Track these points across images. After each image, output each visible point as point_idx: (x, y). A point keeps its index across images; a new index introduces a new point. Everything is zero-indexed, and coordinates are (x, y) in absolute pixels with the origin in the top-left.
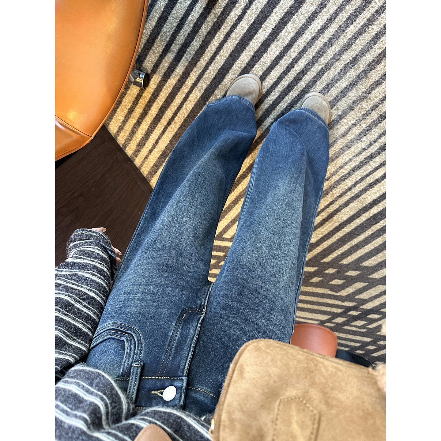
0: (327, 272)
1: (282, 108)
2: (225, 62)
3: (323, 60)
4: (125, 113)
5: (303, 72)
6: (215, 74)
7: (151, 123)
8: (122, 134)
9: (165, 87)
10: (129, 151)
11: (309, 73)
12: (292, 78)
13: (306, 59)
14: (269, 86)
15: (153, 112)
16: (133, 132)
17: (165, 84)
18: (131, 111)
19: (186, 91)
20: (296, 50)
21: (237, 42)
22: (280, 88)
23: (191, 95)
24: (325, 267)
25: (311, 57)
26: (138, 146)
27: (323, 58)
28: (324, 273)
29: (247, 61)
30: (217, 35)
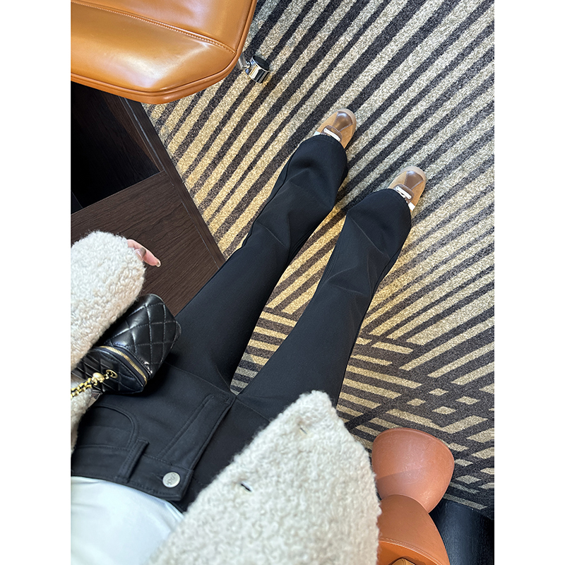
1: (392, 162)
4: (199, 149)
8: (192, 176)
10: (198, 200)
11: (430, 119)
12: (406, 125)
13: (427, 102)
14: (378, 131)
15: (233, 152)
16: (206, 175)
17: (251, 117)
18: (206, 148)
19: (275, 128)
20: (416, 89)
21: (344, 73)
22: (391, 136)
23: (280, 134)
26: (209, 194)
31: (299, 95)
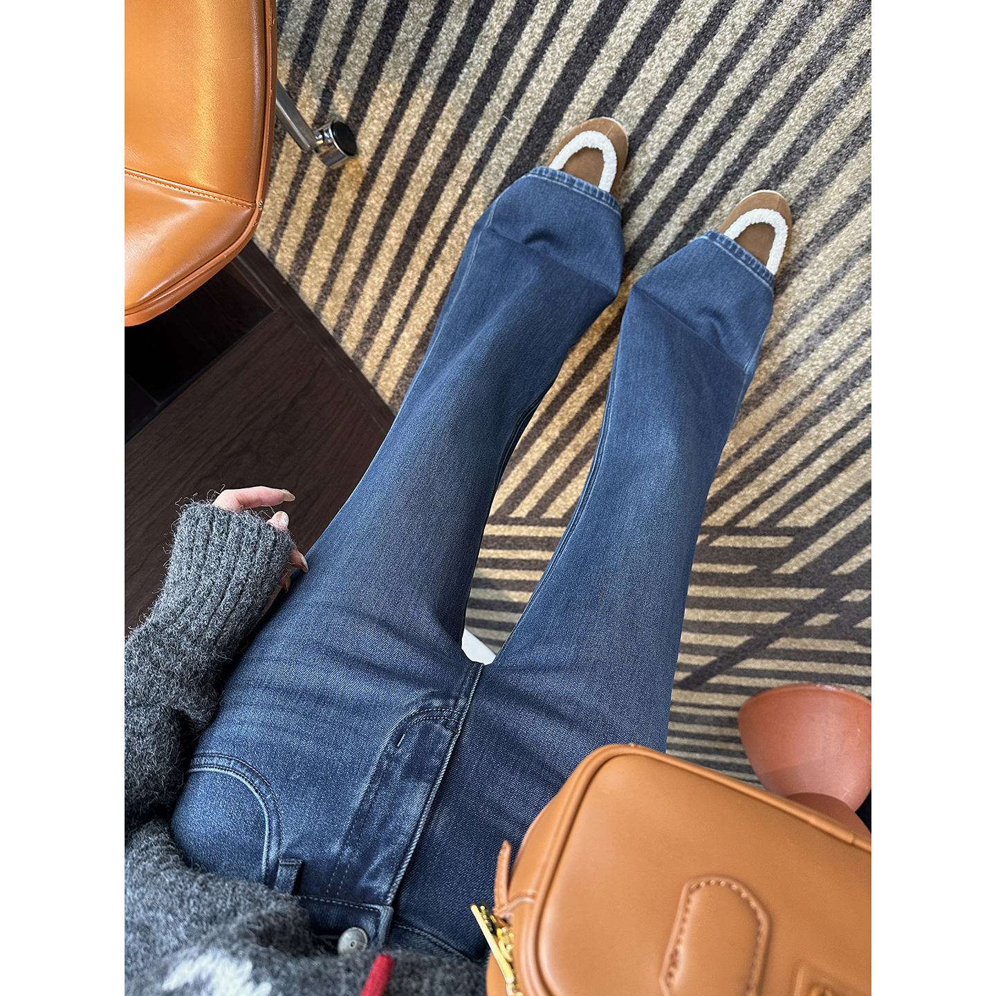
0: (847, 598)
1: (702, 196)
2: (551, 95)
3: (800, 56)
4: (331, 251)
5: (749, 95)
6: (528, 127)
7: (391, 270)
8: (329, 304)
9: (414, 176)
10: (349, 345)
11: (765, 93)
12: (720, 114)
13: (754, 58)
14: (665, 141)
15: (393, 241)
16: (353, 296)
17: (414, 168)
18: (344, 244)
19: (464, 178)
20: (728, 37)
21: (576, 40)
22: (693, 143)
23: (476, 189)
24: (844, 585)
25: (768, 51)
26: (366, 329)
27: (799, 48)
28: (842, 602)
29: (605, 84)
30: (527, 29)
31: (497, 104)
